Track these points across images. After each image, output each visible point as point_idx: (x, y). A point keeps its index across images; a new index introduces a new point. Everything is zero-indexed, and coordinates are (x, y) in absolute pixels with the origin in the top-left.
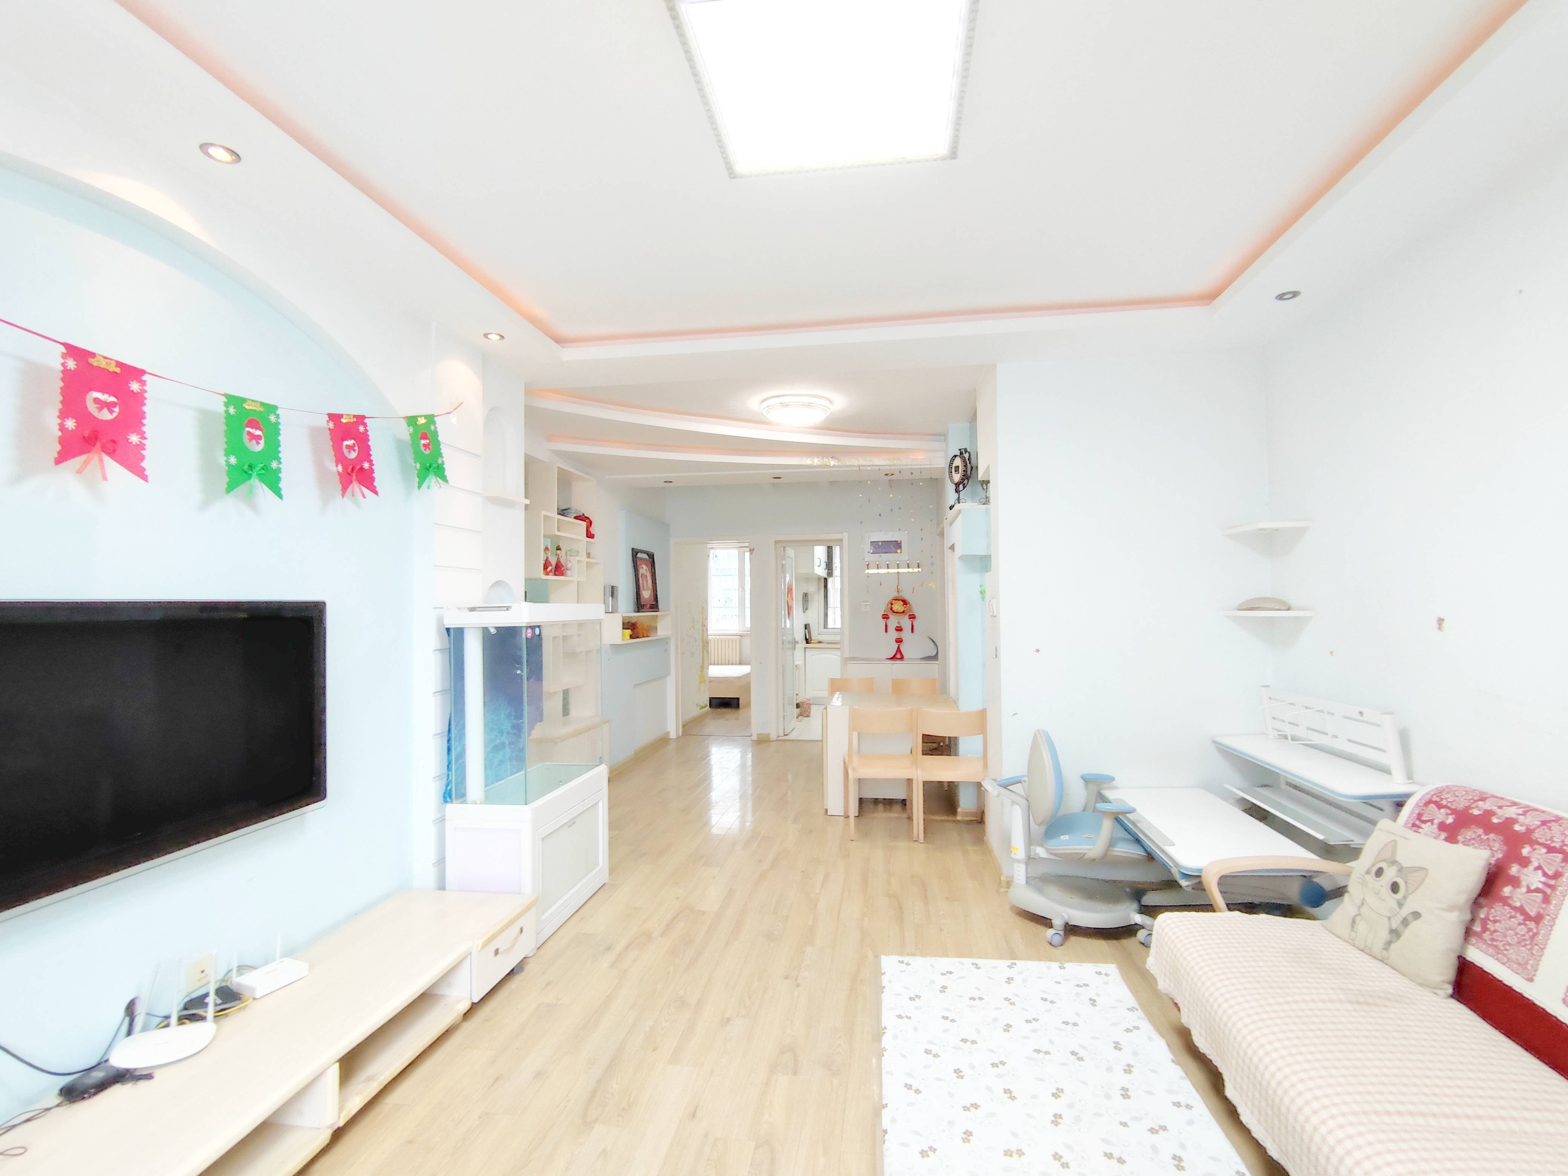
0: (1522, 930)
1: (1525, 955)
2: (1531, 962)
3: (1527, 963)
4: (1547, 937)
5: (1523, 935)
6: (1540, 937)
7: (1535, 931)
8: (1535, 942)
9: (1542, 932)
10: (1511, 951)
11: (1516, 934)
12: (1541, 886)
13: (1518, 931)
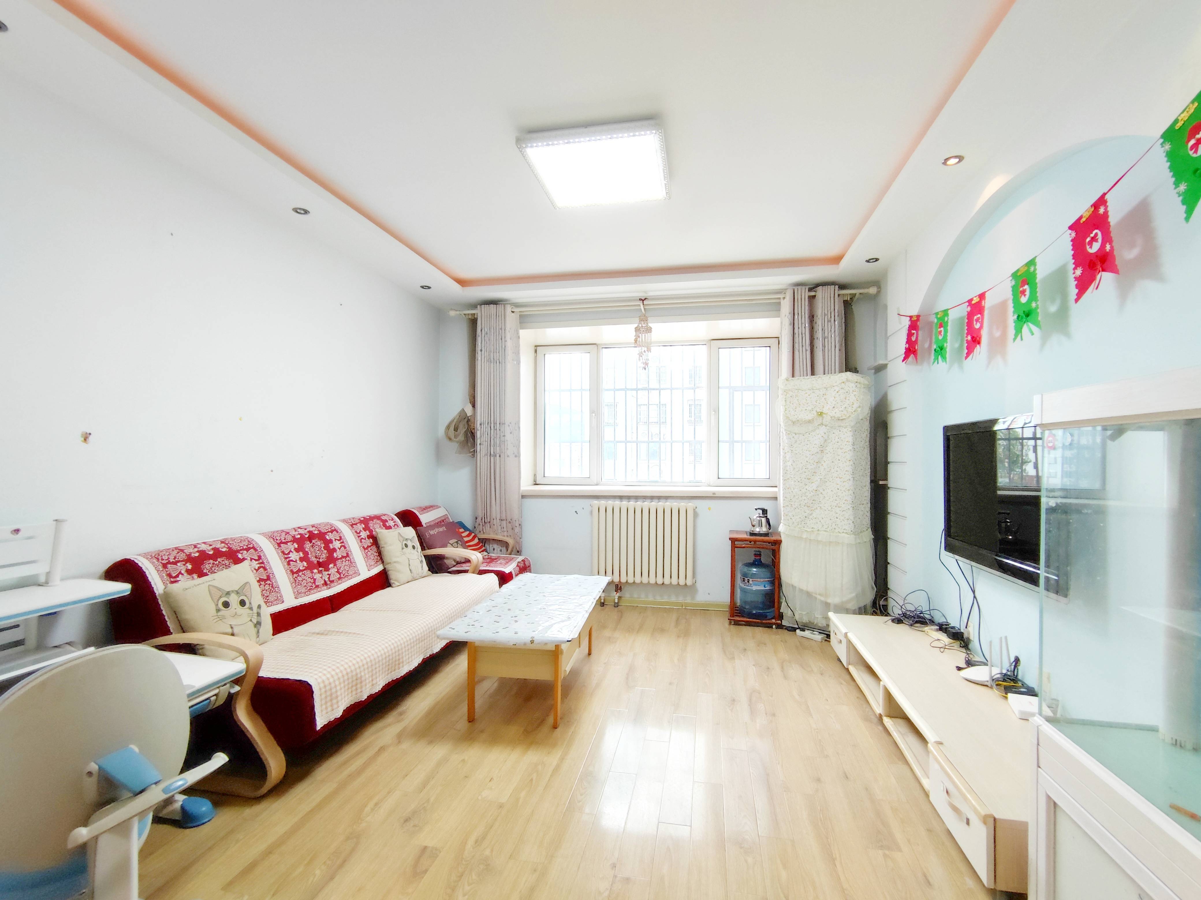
0: (267, 587)
1: (275, 595)
2: (279, 595)
3: (278, 597)
4: (276, 582)
5: (269, 588)
6: (275, 584)
7: (271, 583)
8: (274, 587)
9: (273, 581)
10: (270, 598)
11: (267, 590)
12: (258, 565)
13: (266, 589)
